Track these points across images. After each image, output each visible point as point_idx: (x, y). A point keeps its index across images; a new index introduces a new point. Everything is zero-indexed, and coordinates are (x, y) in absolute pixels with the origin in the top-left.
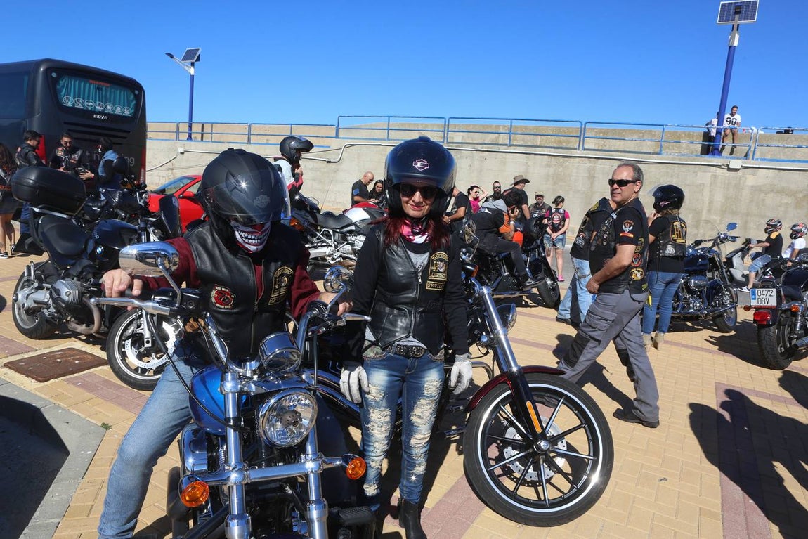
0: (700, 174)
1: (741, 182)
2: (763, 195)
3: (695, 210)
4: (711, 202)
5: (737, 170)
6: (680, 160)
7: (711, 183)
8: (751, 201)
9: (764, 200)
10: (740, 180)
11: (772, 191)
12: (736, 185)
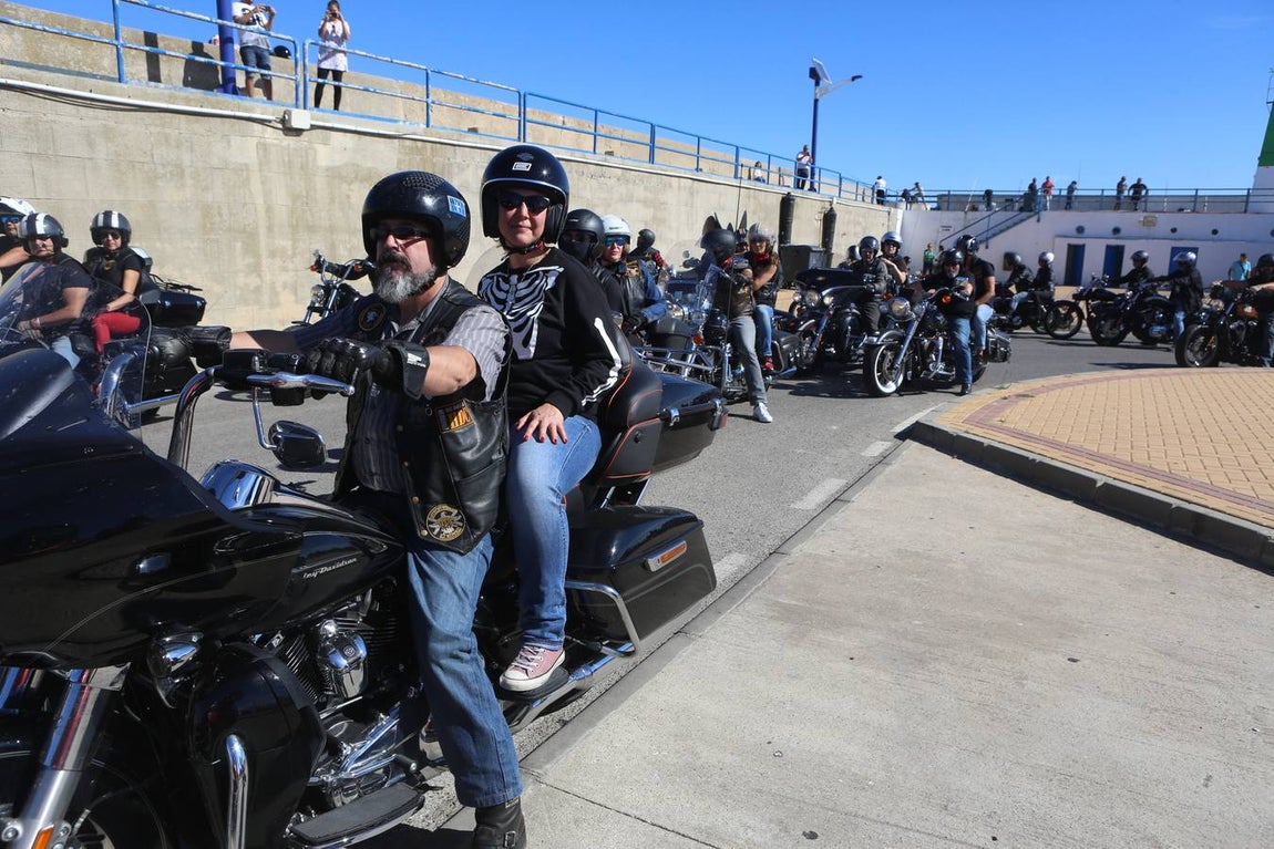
0: (236, 140)
1: (310, 158)
2: (345, 186)
3: (244, 231)
4: (269, 209)
5: (298, 132)
6: (188, 101)
7: (260, 164)
8: (332, 201)
9: (348, 197)
10: (306, 153)
11: (356, 177)
12: (302, 168)
